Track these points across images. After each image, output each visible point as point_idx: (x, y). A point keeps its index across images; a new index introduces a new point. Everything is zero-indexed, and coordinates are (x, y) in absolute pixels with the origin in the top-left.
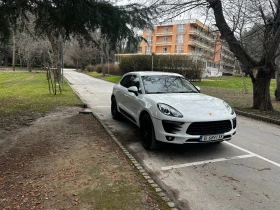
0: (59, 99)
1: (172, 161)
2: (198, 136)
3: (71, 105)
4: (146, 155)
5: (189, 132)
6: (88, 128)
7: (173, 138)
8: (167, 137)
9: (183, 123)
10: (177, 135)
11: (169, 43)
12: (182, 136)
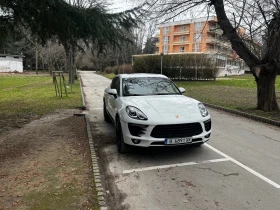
0: (63, 101)
1: (138, 165)
2: (163, 139)
3: (70, 108)
4: (116, 157)
5: (153, 134)
6: (73, 130)
7: (139, 141)
8: (133, 140)
9: (147, 126)
10: (142, 138)
11: (186, 42)
12: (147, 139)
